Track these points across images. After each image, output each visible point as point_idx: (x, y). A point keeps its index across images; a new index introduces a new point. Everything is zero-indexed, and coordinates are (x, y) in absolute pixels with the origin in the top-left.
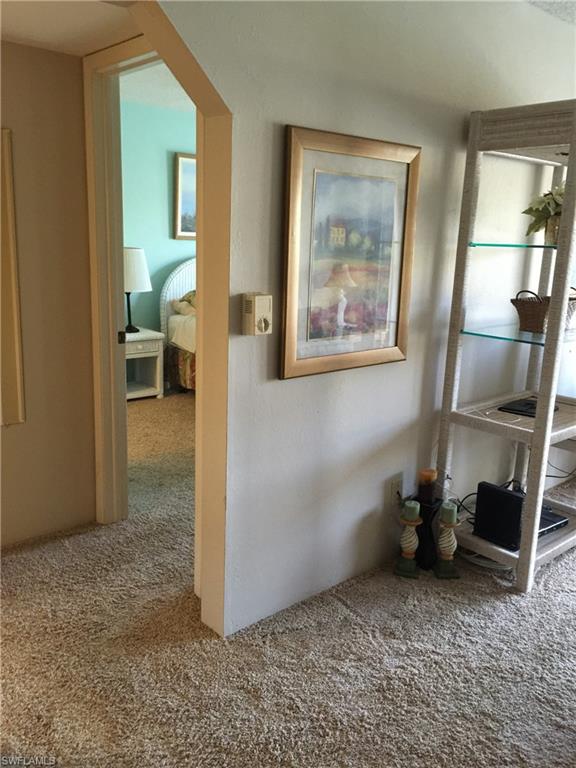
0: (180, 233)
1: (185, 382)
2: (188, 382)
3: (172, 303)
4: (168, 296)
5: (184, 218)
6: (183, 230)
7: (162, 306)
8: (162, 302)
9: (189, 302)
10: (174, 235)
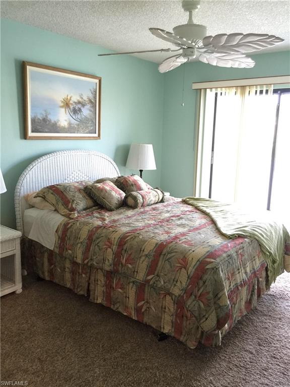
0: (30, 134)
1: (43, 273)
2: (46, 274)
3: (26, 198)
4: (22, 191)
5: (33, 121)
6: (32, 132)
7: (17, 201)
8: (17, 198)
9: (44, 198)
10: (24, 136)
